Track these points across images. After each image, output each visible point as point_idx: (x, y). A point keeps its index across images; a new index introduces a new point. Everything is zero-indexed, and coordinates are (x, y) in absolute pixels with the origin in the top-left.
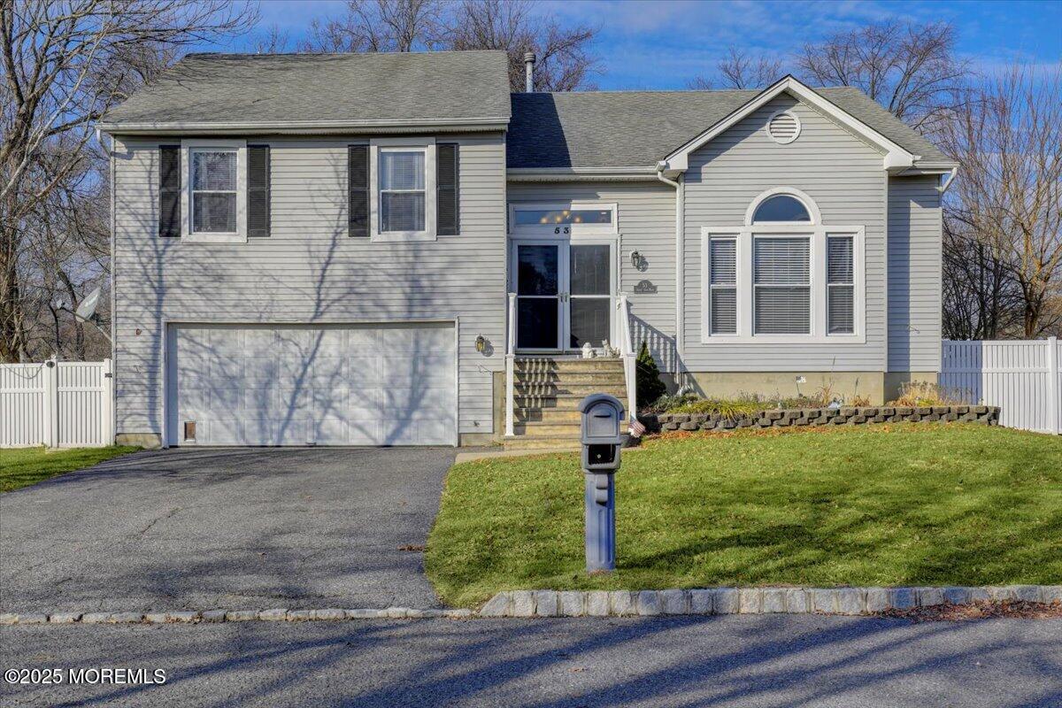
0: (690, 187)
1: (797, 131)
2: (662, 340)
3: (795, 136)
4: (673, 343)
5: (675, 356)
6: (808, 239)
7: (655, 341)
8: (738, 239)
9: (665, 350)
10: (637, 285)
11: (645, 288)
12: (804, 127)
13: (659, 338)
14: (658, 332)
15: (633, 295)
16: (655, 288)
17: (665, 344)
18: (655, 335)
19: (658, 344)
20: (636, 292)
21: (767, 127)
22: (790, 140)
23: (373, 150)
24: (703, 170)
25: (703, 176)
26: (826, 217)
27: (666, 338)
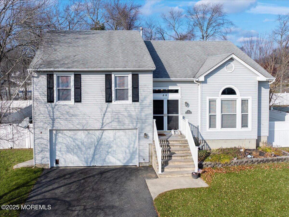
0: (204, 85)
1: (234, 69)
2: (194, 128)
3: (233, 70)
4: (197, 128)
5: (198, 132)
6: (236, 100)
7: (192, 128)
8: (217, 100)
9: (195, 130)
10: (186, 111)
11: (189, 112)
12: (236, 68)
13: (193, 127)
14: (193, 125)
15: (185, 114)
16: (191, 112)
17: (195, 129)
18: (192, 126)
19: (193, 129)
20: (186, 113)
21: (225, 67)
22: (232, 71)
23: (113, 76)
24: (208, 80)
25: (208, 82)
26: (241, 94)
27: (195, 127)
